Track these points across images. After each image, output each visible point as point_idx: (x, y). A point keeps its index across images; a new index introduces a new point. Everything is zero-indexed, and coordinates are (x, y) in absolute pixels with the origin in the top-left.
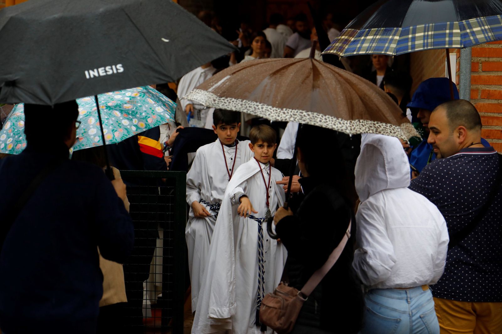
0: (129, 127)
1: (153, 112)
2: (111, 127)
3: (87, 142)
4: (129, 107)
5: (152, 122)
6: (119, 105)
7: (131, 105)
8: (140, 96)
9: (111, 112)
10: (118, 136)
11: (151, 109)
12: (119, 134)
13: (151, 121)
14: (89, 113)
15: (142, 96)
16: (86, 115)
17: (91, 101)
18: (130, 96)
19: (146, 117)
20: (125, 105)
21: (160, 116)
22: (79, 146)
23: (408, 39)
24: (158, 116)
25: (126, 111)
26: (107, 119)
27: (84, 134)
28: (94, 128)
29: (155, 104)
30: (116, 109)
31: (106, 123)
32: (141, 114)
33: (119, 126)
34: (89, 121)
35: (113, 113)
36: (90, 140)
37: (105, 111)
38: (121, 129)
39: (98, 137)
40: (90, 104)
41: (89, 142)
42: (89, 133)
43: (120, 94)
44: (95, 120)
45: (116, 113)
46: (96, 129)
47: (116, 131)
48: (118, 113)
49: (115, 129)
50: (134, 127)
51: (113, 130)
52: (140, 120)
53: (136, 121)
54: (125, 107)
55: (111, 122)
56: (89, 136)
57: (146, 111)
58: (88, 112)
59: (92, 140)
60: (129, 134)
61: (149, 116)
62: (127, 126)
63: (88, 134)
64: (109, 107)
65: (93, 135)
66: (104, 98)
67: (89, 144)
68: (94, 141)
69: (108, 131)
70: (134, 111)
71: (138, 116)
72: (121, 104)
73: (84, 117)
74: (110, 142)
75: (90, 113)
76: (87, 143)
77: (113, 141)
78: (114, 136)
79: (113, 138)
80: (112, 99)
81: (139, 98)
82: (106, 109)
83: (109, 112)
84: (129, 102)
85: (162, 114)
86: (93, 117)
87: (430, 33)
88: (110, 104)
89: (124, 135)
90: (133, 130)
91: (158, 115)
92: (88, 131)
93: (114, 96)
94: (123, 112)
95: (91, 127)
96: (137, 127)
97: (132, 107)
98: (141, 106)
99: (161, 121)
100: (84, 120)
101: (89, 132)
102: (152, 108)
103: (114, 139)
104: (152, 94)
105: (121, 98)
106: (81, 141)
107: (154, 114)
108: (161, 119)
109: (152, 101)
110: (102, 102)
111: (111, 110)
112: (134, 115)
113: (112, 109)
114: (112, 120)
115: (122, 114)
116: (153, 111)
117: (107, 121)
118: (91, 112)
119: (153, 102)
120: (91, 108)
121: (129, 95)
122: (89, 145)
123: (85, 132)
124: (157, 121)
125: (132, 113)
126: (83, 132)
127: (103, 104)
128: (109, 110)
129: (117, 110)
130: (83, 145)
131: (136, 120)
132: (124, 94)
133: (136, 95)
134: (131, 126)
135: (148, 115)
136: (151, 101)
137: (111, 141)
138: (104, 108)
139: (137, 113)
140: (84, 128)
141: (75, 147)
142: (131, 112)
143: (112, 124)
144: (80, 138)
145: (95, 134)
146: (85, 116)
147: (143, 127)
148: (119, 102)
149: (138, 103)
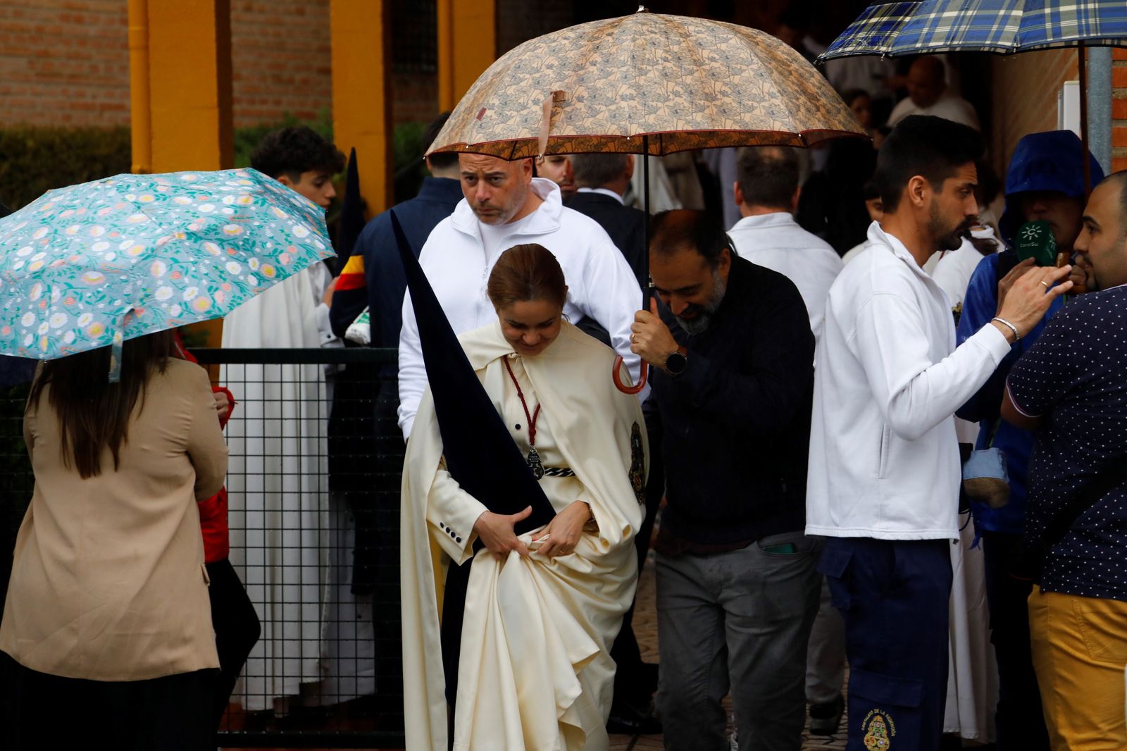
0: (241, 278)
1: (289, 238)
2: (205, 282)
3: (154, 318)
4: (235, 231)
5: (288, 262)
6: (214, 227)
7: (239, 225)
8: (256, 203)
9: (200, 245)
10: (223, 301)
11: (282, 231)
12: (224, 295)
13: (287, 260)
14: (150, 252)
15: (260, 202)
16: (144, 256)
17: (148, 222)
18: (232, 206)
19: (275, 250)
20: (227, 228)
21: (304, 246)
22: (136, 328)
23: (1043, 16)
24: (300, 247)
25: (231, 242)
26: (195, 263)
27: (144, 301)
28: (167, 286)
29: (290, 219)
30: (209, 237)
31: (194, 273)
32: (263, 245)
33: (221, 277)
34: (152, 269)
35: (204, 247)
36: (160, 312)
37: (187, 244)
38: (227, 284)
39: (179, 307)
40: (149, 230)
41: (159, 317)
42: (157, 298)
43: (210, 202)
44: (167, 266)
45: (210, 247)
46: (171, 287)
47: (217, 289)
48: (213, 248)
49: (215, 285)
50: (252, 276)
51: (210, 289)
52: (263, 259)
53: (254, 262)
54: (228, 231)
55: (204, 270)
56: (158, 303)
57: (272, 238)
58: (147, 250)
59: (164, 313)
60: (245, 295)
61: (280, 248)
62: (238, 276)
63: (156, 300)
64: (193, 234)
65: (166, 302)
66: (175, 212)
67: (160, 323)
68: (170, 315)
69: (199, 291)
70: (248, 240)
71: (258, 250)
72: (217, 226)
73: (139, 262)
74: (207, 315)
75: (153, 250)
76: (155, 321)
77: (214, 313)
78: (215, 302)
79: (213, 306)
80: (196, 215)
81: (253, 208)
82: (188, 239)
83: (196, 246)
84: (234, 218)
85: (308, 241)
86: (160, 261)
87: (1091, 6)
88: (193, 227)
89: (234, 297)
90: (252, 286)
91: (301, 245)
92: (154, 293)
93: (196, 208)
94: (224, 243)
95: (160, 282)
96: (259, 275)
97: (242, 231)
98: (262, 227)
99: (307, 258)
100: (141, 269)
101: (156, 294)
102: (285, 230)
103: (216, 309)
104: (275, 194)
105: (215, 210)
106: (139, 316)
107: (290, 242)
108: (307, 253)
109: (282, 212)
110: (175, 222)
111: (199, 242)
112: (248, 250)
113: (201, 238)
114: (205, 265)
115: (223, 248)
116: (288, 235)
117: (194, 269)
118: (155, 248)
119: (286, 216)
120: (153, 240)
121: (231, 203)
122: (158, 325)
123: (147, 296)
124: (299, 259)
125: (243, 245)
126: (142, 297)
127: (178, 227)
128: (195, 242)
129: (210, 240)
130: (146, 326)
131: (255, 259)
132: (218, 201)
133: (246, 201)
134: (246, 276)
135: (278, 246)
136: (280, 213)
137: (209, 312)
138: (184, 237)
139: (254, 243)
140: (143, 287)
141: (128, 331)
142: (241, 243)
143: (207, 274)
144: (136, 309)
145: (170, 299)
146: (143, 260)
147: (271, 277)
148: (213, 222)
149: (254, 221)
